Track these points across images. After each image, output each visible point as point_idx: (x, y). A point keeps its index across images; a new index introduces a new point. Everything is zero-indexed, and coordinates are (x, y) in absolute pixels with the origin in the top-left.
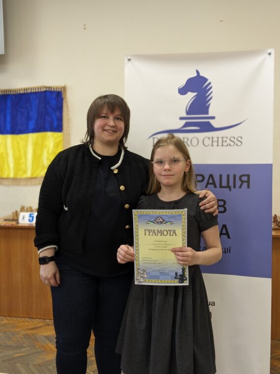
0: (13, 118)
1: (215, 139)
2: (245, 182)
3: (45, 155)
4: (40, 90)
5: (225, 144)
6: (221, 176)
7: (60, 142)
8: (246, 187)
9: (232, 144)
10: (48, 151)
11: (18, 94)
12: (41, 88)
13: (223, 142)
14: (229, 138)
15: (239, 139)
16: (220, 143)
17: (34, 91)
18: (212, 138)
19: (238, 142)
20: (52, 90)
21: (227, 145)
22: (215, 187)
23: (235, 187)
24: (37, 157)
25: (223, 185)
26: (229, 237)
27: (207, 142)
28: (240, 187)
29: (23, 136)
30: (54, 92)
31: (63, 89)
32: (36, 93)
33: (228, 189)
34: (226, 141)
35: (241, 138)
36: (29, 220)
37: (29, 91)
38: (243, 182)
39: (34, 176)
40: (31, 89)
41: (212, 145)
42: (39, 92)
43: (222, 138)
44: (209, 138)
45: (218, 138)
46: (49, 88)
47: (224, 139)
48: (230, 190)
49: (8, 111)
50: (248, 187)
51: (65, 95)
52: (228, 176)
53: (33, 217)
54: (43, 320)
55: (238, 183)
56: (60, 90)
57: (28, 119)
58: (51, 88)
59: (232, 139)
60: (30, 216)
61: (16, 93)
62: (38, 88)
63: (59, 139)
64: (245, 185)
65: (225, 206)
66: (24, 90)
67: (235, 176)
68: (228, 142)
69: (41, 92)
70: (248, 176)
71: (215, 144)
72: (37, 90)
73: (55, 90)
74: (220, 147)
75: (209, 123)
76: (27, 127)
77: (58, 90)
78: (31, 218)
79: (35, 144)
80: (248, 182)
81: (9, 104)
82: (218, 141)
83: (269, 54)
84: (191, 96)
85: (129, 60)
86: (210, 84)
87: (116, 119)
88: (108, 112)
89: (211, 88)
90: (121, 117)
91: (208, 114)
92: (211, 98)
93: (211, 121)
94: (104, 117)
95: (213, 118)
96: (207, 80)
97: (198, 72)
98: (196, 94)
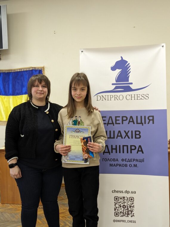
0: (14, 86)
1: (133, 96)
2: (151, 120)
4: (29, 70)
6: (137, 117)
8: (152, 123)
9: (143, 98)
11: (16, 72)
12: (29, 68)
13: (138, 98)
14: (141, 95)
15: (147, 95)
16: (136, 98)
17: (26, 70)
18: (131, 95)
19: (146, 97)
20: (36, 69)
21: (140, 99)
22: (134, 123)
23: (145, 123)
25: (138, 122)
26: (143, 153)
27: (128, 97)
28: (148, 123)
29: (19, 96)
30: (37, 70)
31: (42, 69)
32: (27, 71)
33: (141, 125)
34: (139, 97)
35: (148, 95)
37: (23, 70)
38: (150, 120)
40: (24, 69)
41: (131, 99)
42: (28, 70)
44: (129, 95)
45: (135, 95)
46: (34, 68)
47: (138, 96)
48: (143, 125)
49: (11, 82)
50: (153, 123)
51: (44, 72)
52: (141, 117)
55: (147, 121)
56: (41, 69)
57: (22, 86)
58: (36, 68)
59: (143, 95)
61: (15, 71)
62: (28, 68)
64: (151, 122)
65: (140, 134)
66: (20, 69)
67: (145, 117)
68: (141, 97)
69: (30, 70)
70: (153, 117)
71: (133, 98)
72: (27, 70)
73: (38, 69)
74: (136, 100)
76: (22, 91)
77: (39, 69)
80: (153, 120)
81: (11, 77)
82: (135, 97)
83: (163, 46)
84: (118, 71)
85: (82, 51)
86: (129, 64)
87: (43, 87)
88: (39, 83)
89: (130, 66)
90: (45, 86)
91: (128, 81)
92: (130, 72)
93: (130, 85)
94: (37, 86)
95: (131, 83)
96: (127, 62)
97: (122, 57)
98: (121, 70)
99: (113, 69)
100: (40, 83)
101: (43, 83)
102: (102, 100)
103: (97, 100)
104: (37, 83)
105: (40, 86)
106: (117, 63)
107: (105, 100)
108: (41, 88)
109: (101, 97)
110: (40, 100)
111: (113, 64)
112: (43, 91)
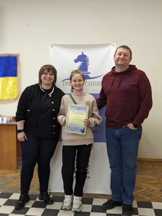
1: (90, 83)
3: (8, 88)
5: (94, 84)
7: (15, 82)
9: (98, 85)
10: (9, 86)
12: (5, 55)
16: (93, 84)
17: (2, 56)
18: (89, 82)
19: (100, 84)
24: (4, 89)
27: (87, 84)
30: (12, 57)
34: (95, 83)
36: (2, 121)
39: (2, 99)
41: (89, 85)
43: (94, 82)
45: (92, 82)
47: (94, 83)
53: (3, 120)
54: (9, 170)
56: (16, 56)
58: (11, 55)
59: (98, 83)
60: (2, 119)
63: (15, 81)
68: (96, 84)
71: (90, 85)
74: (93, 86)
75: (88, 75)
77: (14, 56)
78: (2, 120)
79: (3, 83)
83: (114, 45)
84: (80, 63)
85: (52, 46)
86: (88, 58)
87: (50, 74)
88: (47, 72)
89: (89, 60)
90: (52, 74)
91: (87, 71)
92: (88, 65)
93: (89, 75)
94: (45, 74)
95: (89, 73)
96: (87, 56)
97: (82, 52)
98: (82, 62)
99: (76, 61)
100: (49, 71)
101: (51, 72)
102: (67, 85)
103: (63, 85)
104: (46, 71)
105: (48, 74)
106: (79, 57)
107: (70, 85)
108: (48, 76)
109: (67, 83)
110: (47, 85)
111: (76, 57)
112: (50, 77)
